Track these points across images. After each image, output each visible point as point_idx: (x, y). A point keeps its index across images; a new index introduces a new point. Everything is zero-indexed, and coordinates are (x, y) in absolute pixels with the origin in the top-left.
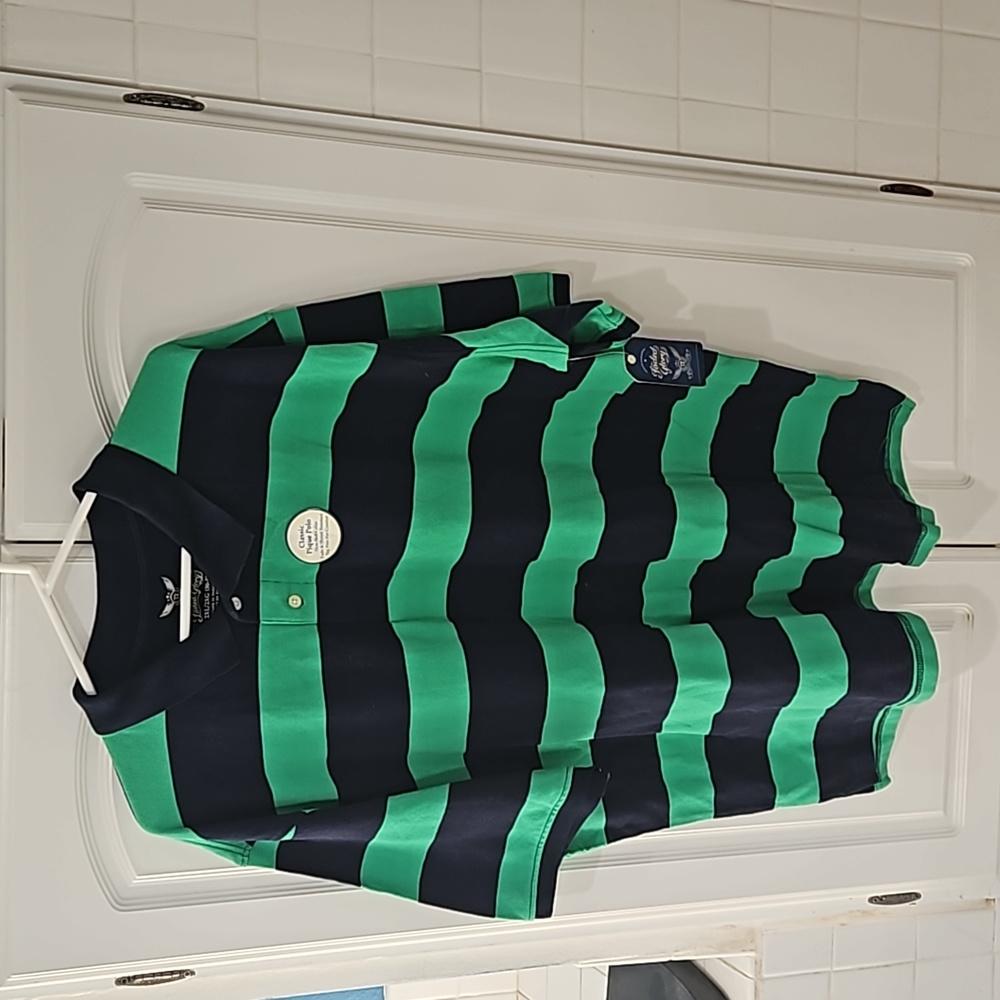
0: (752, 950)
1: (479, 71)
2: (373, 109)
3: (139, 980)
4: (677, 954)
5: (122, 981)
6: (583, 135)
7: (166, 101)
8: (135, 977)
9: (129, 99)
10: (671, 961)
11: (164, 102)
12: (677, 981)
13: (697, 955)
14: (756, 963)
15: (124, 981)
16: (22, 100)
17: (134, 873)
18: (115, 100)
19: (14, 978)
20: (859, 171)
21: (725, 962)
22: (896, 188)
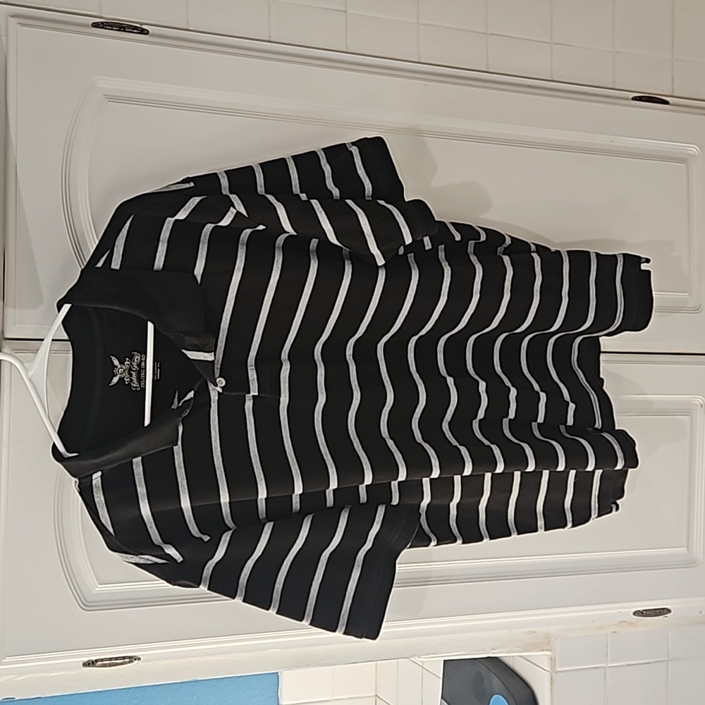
0: (548, 650)
1: (345, 12)
2: (270, 37)
3: (99, 663)
4: (493, 651)
5: (87, 664)
6: (419, 58)
7: (122, 27)
8: (97, 661)
9: (95, 25)
10: (489, 657)
12: (493, 676)
14: (551, 660)
15: (89, 664)
16: (19, 23)
17: (97, 584)
18: (86, 26)
19: (8, 659)
20: (616, 87)
21: (528, 661)
22: (643, 99)
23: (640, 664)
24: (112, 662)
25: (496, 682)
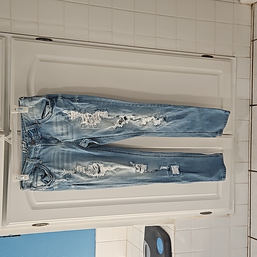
0: (173, 224)
1: (112, 32)
2: (89, 40)
3: (37, 225)
4: (156, 224)
5: (33, 225)
6: (135, 45)
7: (45, 39)
8: (36, 224)
9: (37, 39)
10: (155, 226)
11: (44, 39)
12: (158, 232)
13: (161, 225)
14: (174, 227)
16: (15, 40)
17: (36, 202)
18: (34, 39)
19: (11, 223)
20: (197, 52)
21: (167, 227)
22: (205, 56)
23: (203, 229)
24: (40, 225)
25: (159, 234)
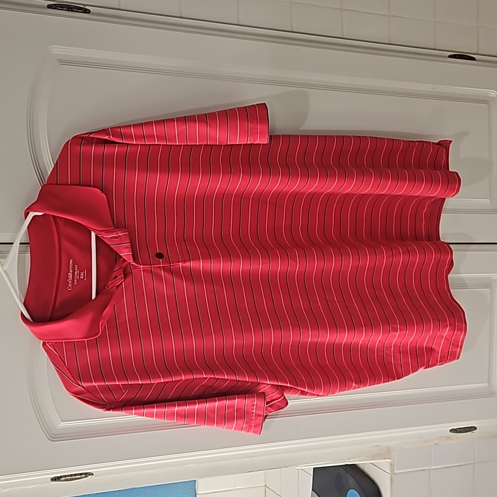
0: (389, 458)
2: (181, 14)
3: (63, 479)
6: (291, 28)
9: (50, 7)
11: (69, 8)
12: (350, 476)
13: (360, 461)
14: (391, 465)
15: (56, 479)
17: (60, 421)
18: (42, 7)
20: (437, 48)
21: (375, 465)
22: (456, 56)
23: (455, 466)
24: (73, 477)
25: (351, 480)
